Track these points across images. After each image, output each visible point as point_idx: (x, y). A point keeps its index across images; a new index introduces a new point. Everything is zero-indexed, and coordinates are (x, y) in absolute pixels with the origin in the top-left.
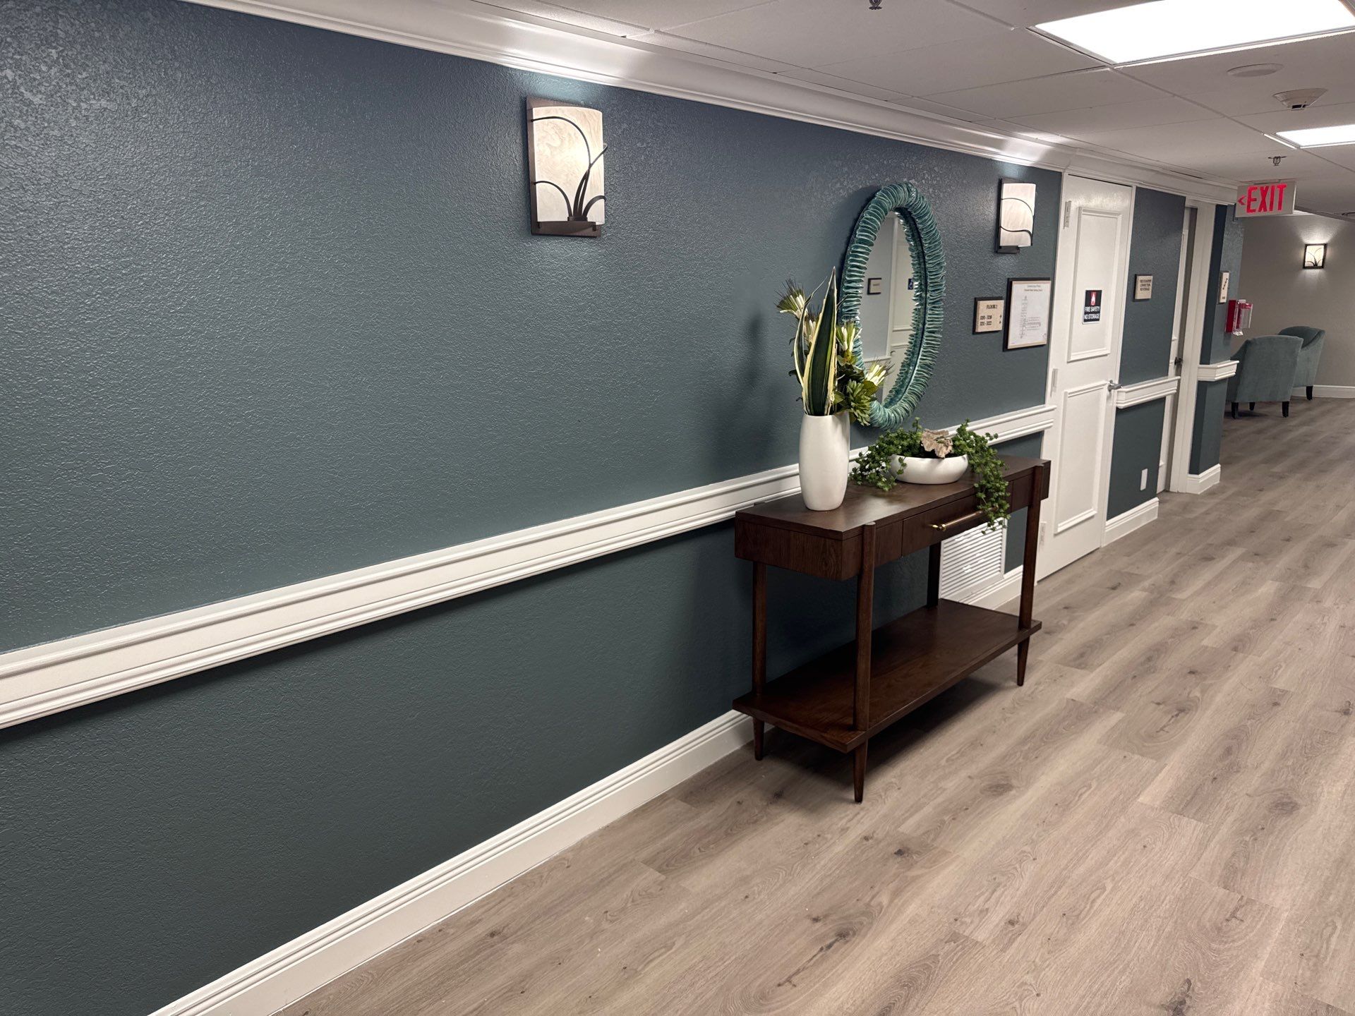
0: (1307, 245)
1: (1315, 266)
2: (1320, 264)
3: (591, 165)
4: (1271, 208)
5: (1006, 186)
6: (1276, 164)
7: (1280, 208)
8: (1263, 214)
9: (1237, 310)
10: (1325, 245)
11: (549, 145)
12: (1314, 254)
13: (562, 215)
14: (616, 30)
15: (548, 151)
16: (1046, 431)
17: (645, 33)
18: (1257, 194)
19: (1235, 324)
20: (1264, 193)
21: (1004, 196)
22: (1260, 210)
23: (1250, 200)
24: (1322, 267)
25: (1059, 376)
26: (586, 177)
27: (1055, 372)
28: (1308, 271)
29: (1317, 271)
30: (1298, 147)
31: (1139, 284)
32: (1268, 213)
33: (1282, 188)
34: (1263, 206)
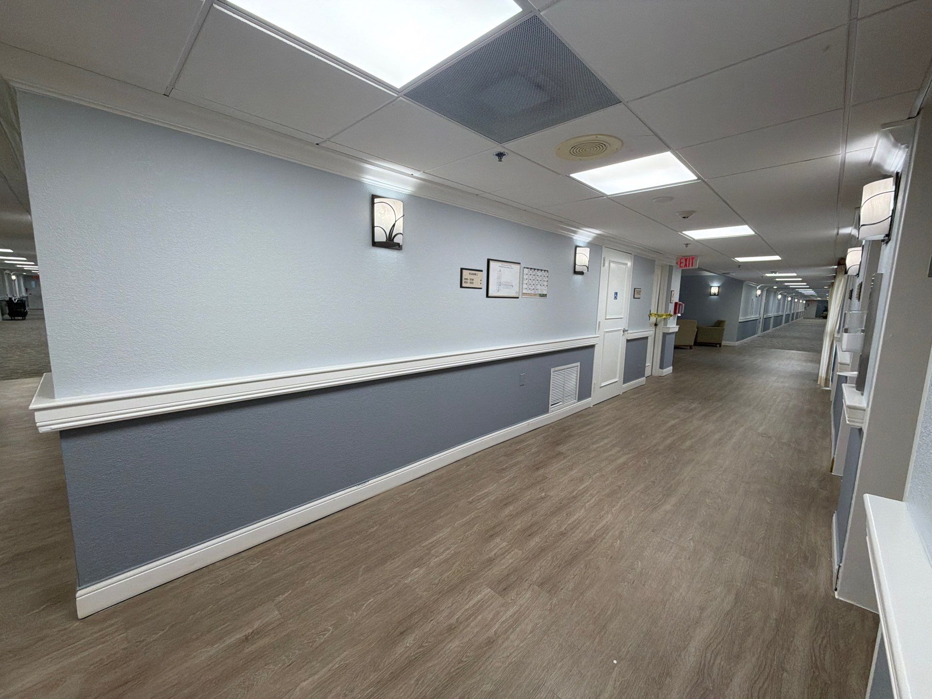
0: (712, 287)
1: (715, 295)
2: (717, 294)
3: (396, 221)
4: (689, 266)
5: (578, 248)
6: (687, 247)
7: (692, 266)
8: (685, 268)
9: (678, 306)
10: (719, 287)
11: (380, 213)
12: (714, 290)
13: (384, 239)
14: (409, 171)
15: (379, 215)
16: (596, 345)
17: (419, 173)
18: (683, 261)
19: (677, 311)
20: (686, 260)
21: (577, 252)
22: (684, 267)
23: (681, 263)
24: (718, 295)
25: (601, 324)
26: (394, 225)
27: (599, 322)
28: (712, 297)
29: (715, 297)
30: (694, 239)
31: (636, 292)
32: (688, 268)
33: (693, 258)
34: (686, 265)
